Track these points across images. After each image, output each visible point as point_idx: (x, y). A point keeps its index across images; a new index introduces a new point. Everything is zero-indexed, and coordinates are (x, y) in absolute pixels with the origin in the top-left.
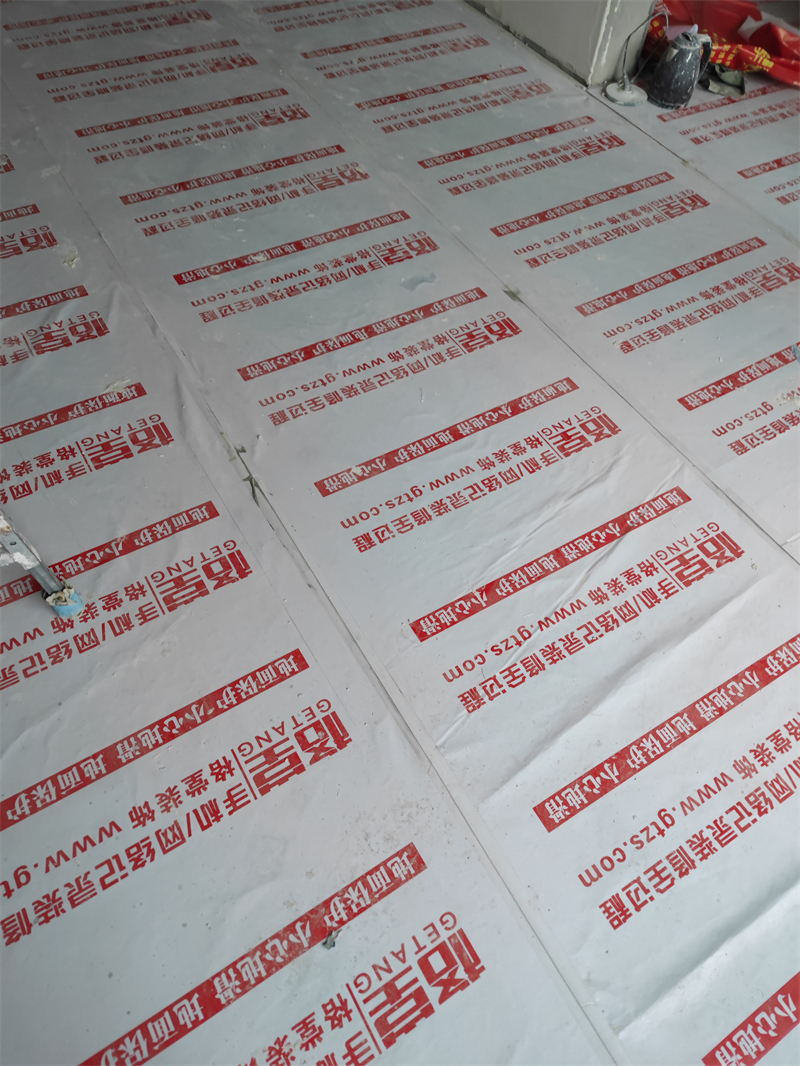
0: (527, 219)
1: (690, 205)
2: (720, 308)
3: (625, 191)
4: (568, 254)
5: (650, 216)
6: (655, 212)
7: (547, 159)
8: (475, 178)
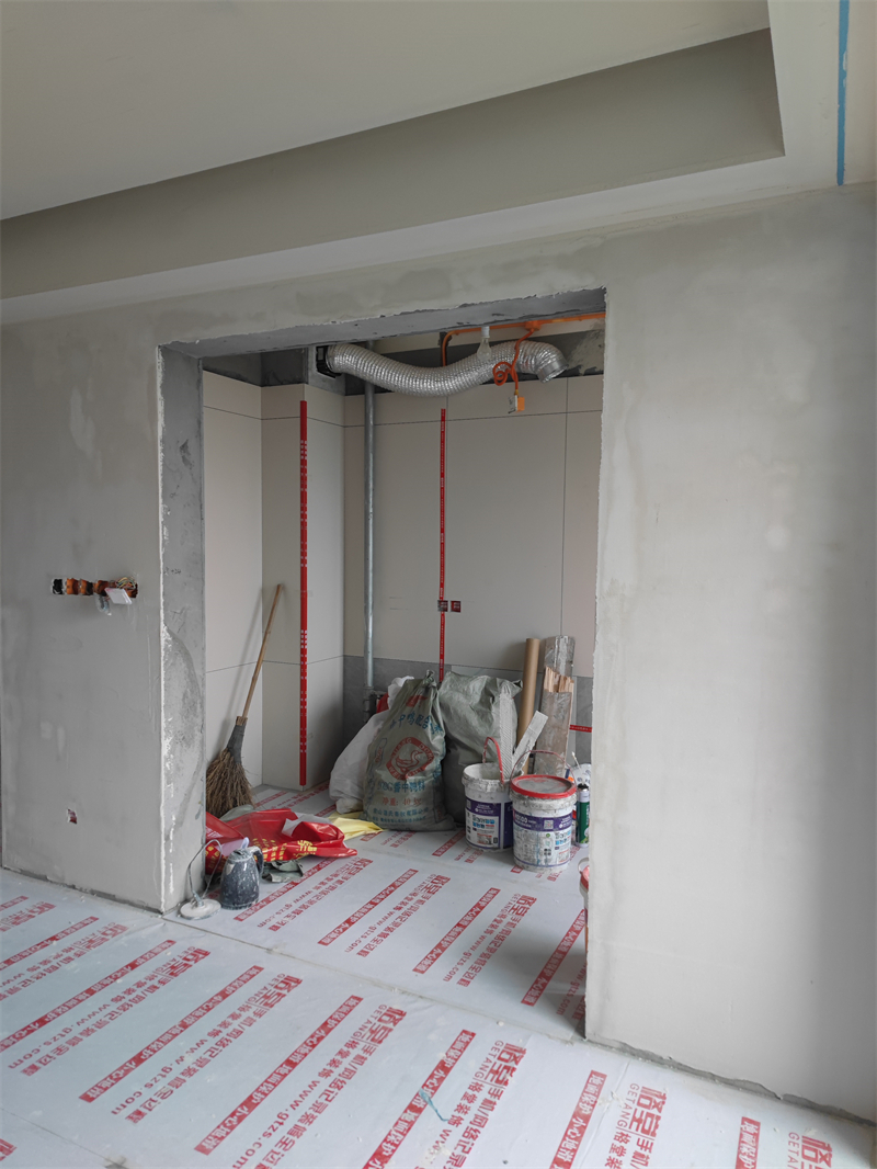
0: (120, 1069)
1: (284, 988)
2: (342, 1082)
3: (220, 998)
4: (174, 1089)
5: (250, 1013)
6: (254, 1008)
7: (133, 995)
8: (54, 1045)
